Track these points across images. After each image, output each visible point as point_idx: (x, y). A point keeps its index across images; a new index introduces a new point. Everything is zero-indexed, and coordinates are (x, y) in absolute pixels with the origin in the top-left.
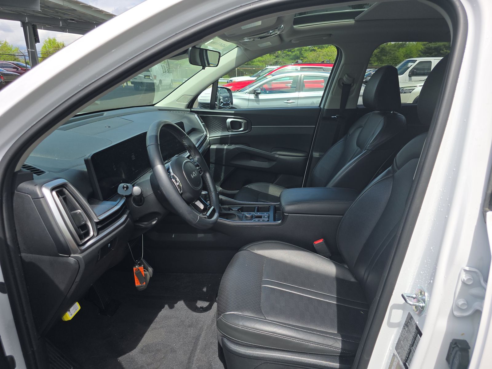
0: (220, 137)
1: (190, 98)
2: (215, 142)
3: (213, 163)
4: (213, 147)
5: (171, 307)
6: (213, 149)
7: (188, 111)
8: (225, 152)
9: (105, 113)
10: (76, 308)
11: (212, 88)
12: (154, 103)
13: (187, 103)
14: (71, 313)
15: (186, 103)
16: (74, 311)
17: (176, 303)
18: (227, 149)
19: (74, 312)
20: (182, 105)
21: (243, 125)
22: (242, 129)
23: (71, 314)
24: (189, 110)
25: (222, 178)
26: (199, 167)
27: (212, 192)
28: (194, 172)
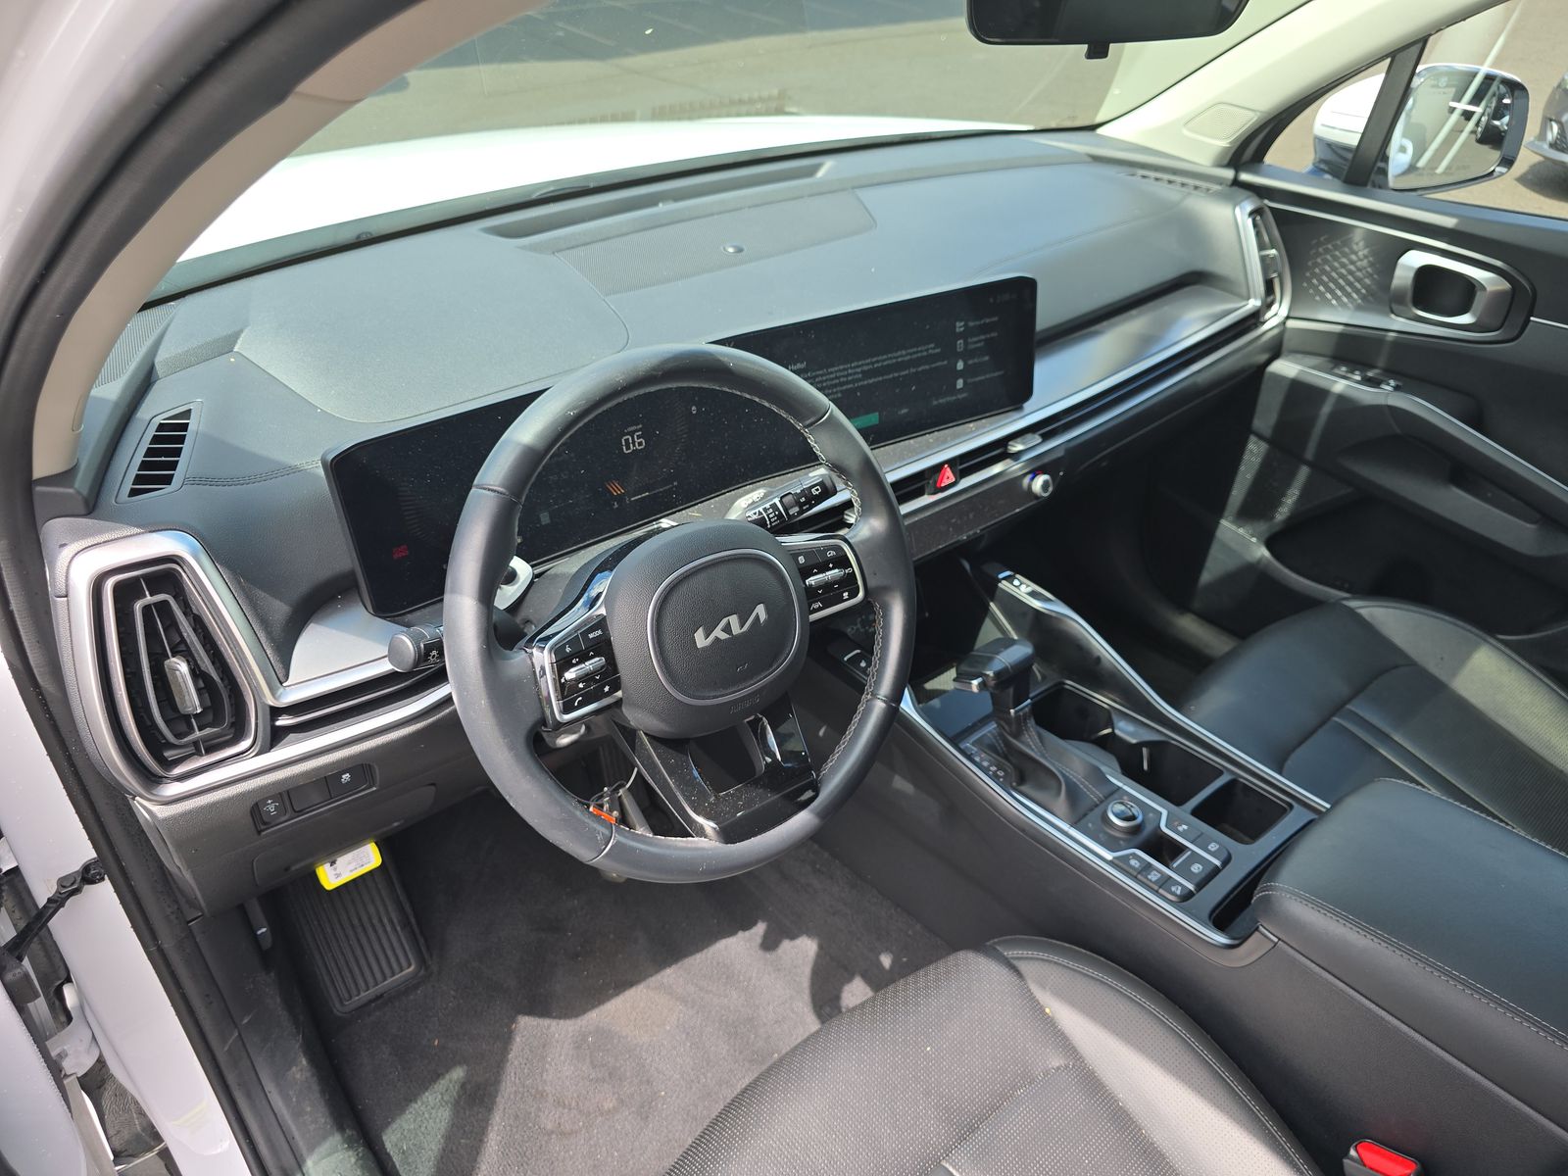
0: (1338, 328)
1: (1242, 122)
2: (1304, 346)
3: (1260, 437)
4: (1286, 368)
5: (769, 944)
6: (1278, 378)
7: (1219, 181)
8: (1326, 409)
9: (828, 165)
10: (367, 858)
11: (1383, 75)
12: (1099, 119)
13: (1224, 143)
14: (338, 872)
15: (1222, 141)
16: (352, 866)
17: (793, 937)
18: (1341, 398)
19: (351, 871)
20: (1205, 148)
21: (1480, 301)
22: (1466, 319)
23: (338, 876)
24: (1229, 174)
25: (1282, 513)
26: (847, 571)
27: (874, 695)
28: (734, 620)
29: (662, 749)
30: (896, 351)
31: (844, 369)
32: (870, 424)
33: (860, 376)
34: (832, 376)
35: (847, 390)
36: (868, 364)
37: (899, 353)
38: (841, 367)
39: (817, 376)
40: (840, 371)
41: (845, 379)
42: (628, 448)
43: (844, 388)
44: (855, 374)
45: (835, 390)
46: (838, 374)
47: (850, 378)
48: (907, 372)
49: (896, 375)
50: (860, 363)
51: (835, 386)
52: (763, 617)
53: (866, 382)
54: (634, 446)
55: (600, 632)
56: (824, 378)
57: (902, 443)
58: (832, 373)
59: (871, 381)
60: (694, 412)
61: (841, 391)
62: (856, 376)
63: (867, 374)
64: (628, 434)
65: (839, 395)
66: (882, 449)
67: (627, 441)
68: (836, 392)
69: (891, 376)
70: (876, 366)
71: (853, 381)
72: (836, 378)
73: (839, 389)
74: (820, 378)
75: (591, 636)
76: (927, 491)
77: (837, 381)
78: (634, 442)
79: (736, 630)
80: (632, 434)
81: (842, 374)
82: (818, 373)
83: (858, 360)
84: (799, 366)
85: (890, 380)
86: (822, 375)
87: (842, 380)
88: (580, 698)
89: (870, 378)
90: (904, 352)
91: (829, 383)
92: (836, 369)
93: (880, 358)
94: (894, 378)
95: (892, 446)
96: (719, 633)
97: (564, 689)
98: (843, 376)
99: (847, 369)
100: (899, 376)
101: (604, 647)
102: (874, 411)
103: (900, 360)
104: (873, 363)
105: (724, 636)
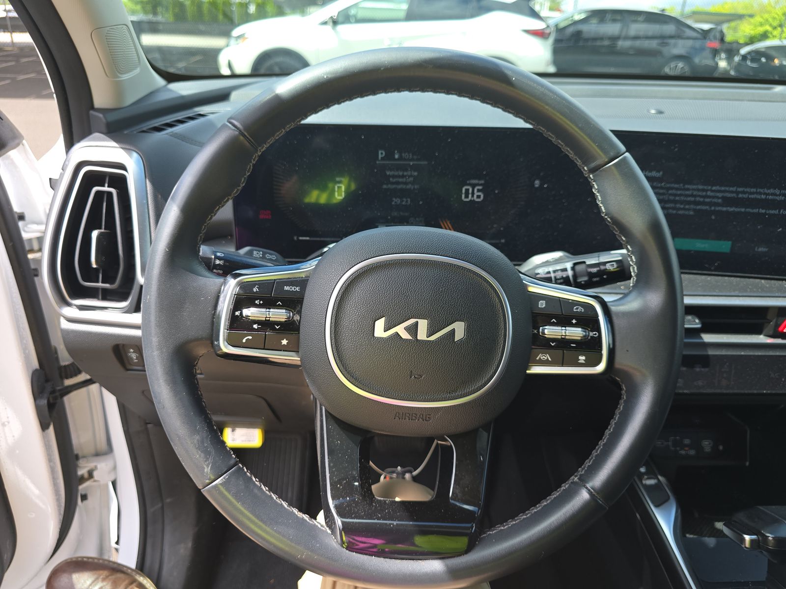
26: (591, 334)
27: (583, 481)
28: (423, 325)
29: (334, 427)
30: (769, 188)
31: (703, 190)
32: (719, 250)
33: (720, 201)
34: (687, 192)
35: (699, 210)
36: (732, 192)
37: (772, 191)
38: (701, 187)
39: (672, 189)
40: (698, 190)
41: (702, 200)
42: (467, 196)
43: (698, 207)
44: (714, 197)
45: (687, 207)
46: (695, 193)
47: (707, 200)
48: (776, 212)
49: (763, 211)
50: (723, 188)
51: (689, 203)
52: (460, 335)
53: (724, 209)
54: (473, 196)
55: (298, 289)
56: (679, 192)
57: (751, 280)
58: (688, 189)
59: (732, 209)
60: (537, 186)
61: (694, 210)
62: (715, 200)
63: (727, 202)
64: (469, 184)
65: (691, 213)
66: (726, 278)
67: (467, 190)
68: (689, 210)
69: (756, 211)
70: (740, 196)
71: (711, 204)
72: (692, 195)
73: (692, 206)
74: (674, 192)
75: (286, 288)
76: (765, 331)
77: (693, 199)
78: (473, 194)
79: (422, 335)
80: (473, 186)
81: (700, 193)
82: (672, 185)
83: (721, 186)
84: (654, 174)
85: (753, 213)
86: (677, 189)
87: (698, 199)
88: (250, 338)
89: (731, 207)
90: (777, 192)
91: (682, 198)
92: (695, 187)
93: (748, 190)
94: (759, 214)
95: (738, 279)
96: (400, 330)
97: (237, 323)
98: (699, 196)
99: (707, 191)
100: (766, 214)
101: (294, 303)
102: (727, 239)
103: (770, 197)
104: (737, 193)
105: (405, 335)
